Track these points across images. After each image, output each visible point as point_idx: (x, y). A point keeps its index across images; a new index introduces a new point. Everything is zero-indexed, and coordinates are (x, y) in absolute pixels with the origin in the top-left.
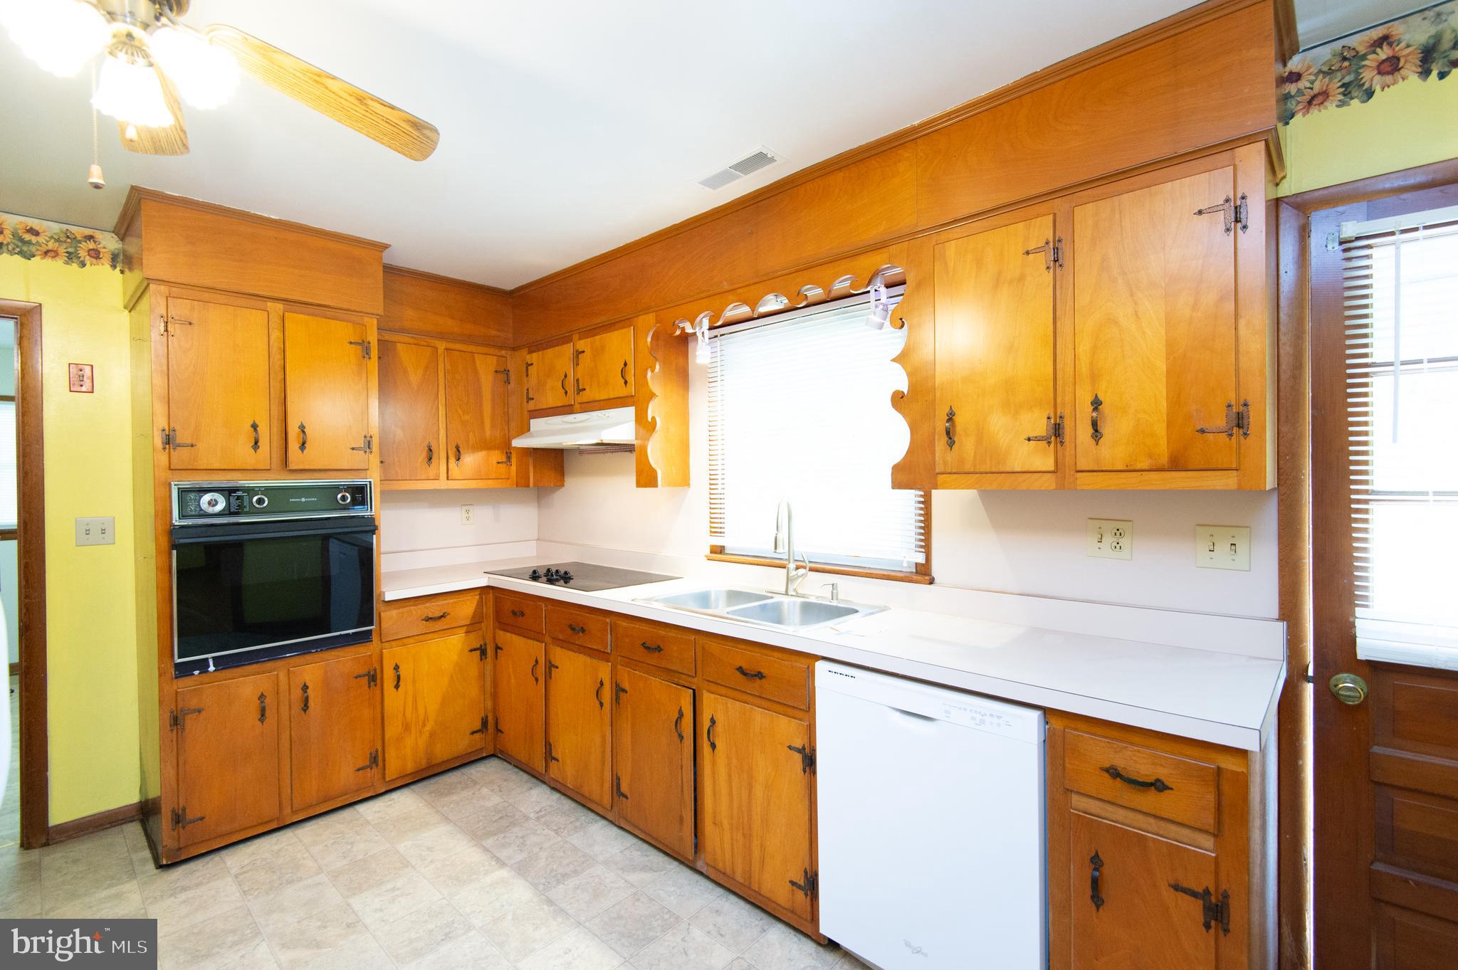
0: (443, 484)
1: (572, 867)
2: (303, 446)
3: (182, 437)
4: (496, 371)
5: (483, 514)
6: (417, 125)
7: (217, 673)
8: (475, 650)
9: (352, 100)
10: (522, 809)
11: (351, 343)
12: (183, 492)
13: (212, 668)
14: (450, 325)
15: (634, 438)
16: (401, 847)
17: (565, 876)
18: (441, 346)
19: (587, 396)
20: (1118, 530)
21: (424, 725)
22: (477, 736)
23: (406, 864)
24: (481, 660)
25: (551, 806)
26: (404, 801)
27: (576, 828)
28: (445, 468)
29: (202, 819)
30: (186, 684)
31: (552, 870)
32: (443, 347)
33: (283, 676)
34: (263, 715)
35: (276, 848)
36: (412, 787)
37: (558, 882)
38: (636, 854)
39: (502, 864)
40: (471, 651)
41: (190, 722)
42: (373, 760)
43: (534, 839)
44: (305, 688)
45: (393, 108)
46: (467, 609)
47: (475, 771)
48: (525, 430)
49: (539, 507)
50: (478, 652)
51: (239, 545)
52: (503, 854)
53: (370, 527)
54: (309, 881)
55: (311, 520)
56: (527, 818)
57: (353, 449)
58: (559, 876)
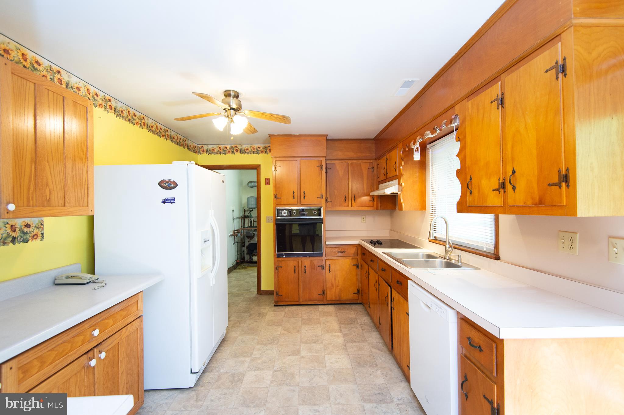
0: (350, 208)
1: (359, 340)
2: (304, 198)
3: (278, 196)
4: (369, 168)
5: (369, 220)
6: (284, 117)
7: (285, 258)
8: (355, 265)
9: (270, 116)
10: (358, 321)
11: (317, 166)
12: (278, 210)
13: (284, 257)
14: (352, 154)
15: (398, 191)
16: (321, 319)
17: (355, 342)
18: (350, 162)
19: (390, 175)
20: (571, 238)
21: (338, 286)
22: (356, 295)
23: (319, 323)
24: (357, 269)
25: (367, 323)
26: (331, 308)
27: (369, 331)
28: (351, 203)
29: (282, 296)
30: (279, 259)
31: (353, 339)
32: (350, 163)
33: (300, 261)
34: (295, 271)
35: (296, 309)
36: (335, 305)
37: (352, 342)
38: (381, 345)
39: (341, 332)
40: (353, 265)
41: (280, 268)
42: (323, 292)
43: (355, 329)
44: (305, 267)
45: (278, 115)
46: (352, 251)
47: (354, 307)
48: (377, 189)
49: (391, 217)
50: (356, 266)
51: (285, 225)
52: (343, 330)
53: (321, 221)
54: (297, 319)
55: (311, 218)
56: (358, 323)
57: (318, 198)
58: (353, 341)
